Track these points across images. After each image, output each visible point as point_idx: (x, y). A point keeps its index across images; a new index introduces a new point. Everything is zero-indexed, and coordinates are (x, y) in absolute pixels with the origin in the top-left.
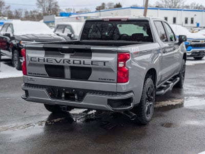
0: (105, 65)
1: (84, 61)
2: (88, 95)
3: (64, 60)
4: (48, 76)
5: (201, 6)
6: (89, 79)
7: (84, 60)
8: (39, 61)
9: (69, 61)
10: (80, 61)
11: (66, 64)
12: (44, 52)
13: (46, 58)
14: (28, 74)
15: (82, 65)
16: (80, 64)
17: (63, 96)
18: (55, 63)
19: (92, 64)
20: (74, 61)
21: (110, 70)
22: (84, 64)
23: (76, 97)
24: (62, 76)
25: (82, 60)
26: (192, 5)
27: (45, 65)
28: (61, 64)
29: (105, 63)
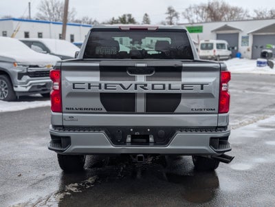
0: (202, 89)
1: (170, 85)
2: (179, 134)
3: (136, 85)
4: (104, 110)
5: (95, 21)
6: (176, 111)
7: (170, 82)
8: (89, 88)
9: (146, 85)
10: (164, 85)
11: (140, 90)
12: (98, 73)
13: (103, 83)
14: (64, 110)
15: (167, 91)
16: (164, 88)
17: (129, 139)
18: (120, 90)
19: (183, 89)
20: (153, 85)
21: (210, 95)
22: (170, 88)
23: (151, 139)
24: (131, 109)
25: (167, 83)
26: (84, 20)
27: (101, 94)
28: (131, 90)
29: (202, 85)
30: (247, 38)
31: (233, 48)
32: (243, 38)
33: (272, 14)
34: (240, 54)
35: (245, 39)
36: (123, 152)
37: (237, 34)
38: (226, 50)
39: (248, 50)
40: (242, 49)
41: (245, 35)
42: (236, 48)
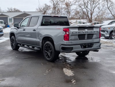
4: (79, 39)
6: (92, 38)
11: (86, 33)
13: (79, 32)
14: (70, 40)
16: (91, 32)
23: (87, 46)
27: (78, 35)
29: (97, 31)
30: (11, 19)
31: (6, 23)
32: (9, 19)
33: (14, 10)
34: (9, 26)
35: (11, 20)
36: (84, 50)
37: (7, 18)
38: (4, 24)
39: (12, 24)
40: (10, 23)
41: (10, 18)
42: (7, 23)
